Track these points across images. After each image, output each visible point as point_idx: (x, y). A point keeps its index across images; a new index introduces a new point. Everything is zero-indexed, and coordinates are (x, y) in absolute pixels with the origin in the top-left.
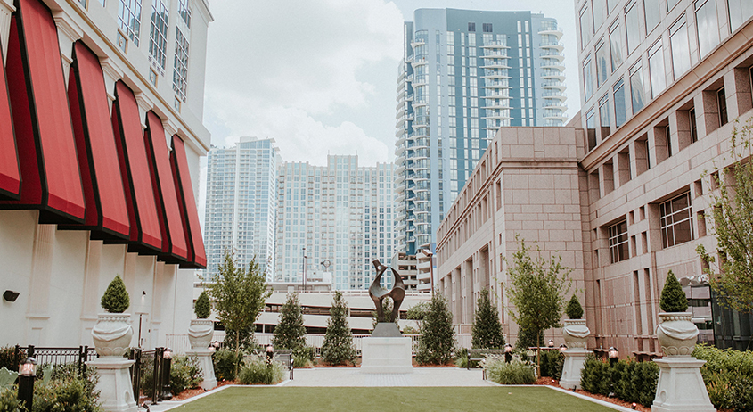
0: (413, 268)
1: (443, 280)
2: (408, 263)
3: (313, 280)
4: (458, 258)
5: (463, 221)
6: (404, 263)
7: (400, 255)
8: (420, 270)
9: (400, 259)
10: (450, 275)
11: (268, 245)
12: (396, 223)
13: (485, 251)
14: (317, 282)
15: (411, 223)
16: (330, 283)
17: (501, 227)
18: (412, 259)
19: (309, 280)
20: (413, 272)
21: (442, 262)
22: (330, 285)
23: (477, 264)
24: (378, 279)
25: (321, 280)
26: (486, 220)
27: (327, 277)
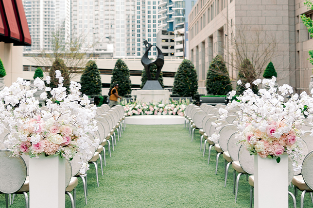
0: (172, 41)
1: (192, 50)
2: (168, 37)
3: (100, 50)
4: (204, 35)
5: (207, 9)
6: (165, 37)
7: (163, 31)
8: (177, 42)
9: (163, 34)
10: (197, 47)
11: (66, 25)
12: (159, 8)
13: (221, 31)
14: (103, 52)
15: (170, 8)
16: (112, 52)
17: (232, 14)
18: (172, 34)
19: (97, 50)
20: (172, 44)
21: (192, 37)
22: (112, 53)
23: (215, 40)
24: (147, 54)
25: (105, 50)
26: (222, 9)
27: (110, 48)
